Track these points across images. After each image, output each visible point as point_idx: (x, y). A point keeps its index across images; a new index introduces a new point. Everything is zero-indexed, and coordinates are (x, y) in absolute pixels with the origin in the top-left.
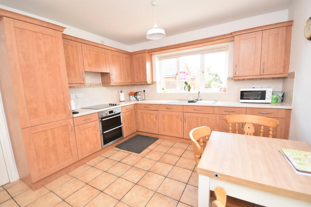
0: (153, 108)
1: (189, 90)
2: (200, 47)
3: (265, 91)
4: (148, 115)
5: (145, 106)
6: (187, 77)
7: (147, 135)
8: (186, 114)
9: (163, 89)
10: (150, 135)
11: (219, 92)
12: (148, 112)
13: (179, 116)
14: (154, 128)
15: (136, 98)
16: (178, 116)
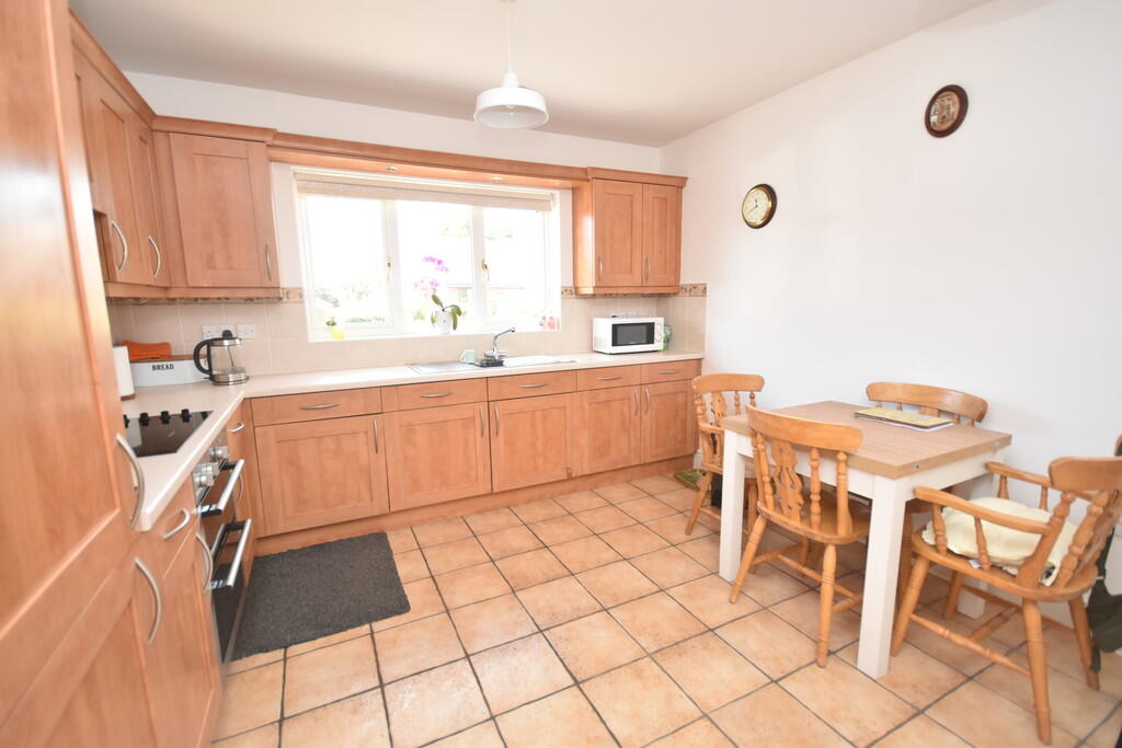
0: (358, 408)
1: (455, 327)
2: (494, 182)
3: (653, 324)
4: (330, 443)
5: (305, 405)
6: (440, 276)
7: (314, 539)
8: (498, 408)
9: (333, 324)
10: (331, 536)
11: (540, 329)
12: (323, 427)
13: (474, 418)
14: (365, 494)
15: (209, 372)
16: (468, 422)
